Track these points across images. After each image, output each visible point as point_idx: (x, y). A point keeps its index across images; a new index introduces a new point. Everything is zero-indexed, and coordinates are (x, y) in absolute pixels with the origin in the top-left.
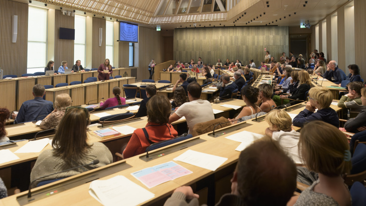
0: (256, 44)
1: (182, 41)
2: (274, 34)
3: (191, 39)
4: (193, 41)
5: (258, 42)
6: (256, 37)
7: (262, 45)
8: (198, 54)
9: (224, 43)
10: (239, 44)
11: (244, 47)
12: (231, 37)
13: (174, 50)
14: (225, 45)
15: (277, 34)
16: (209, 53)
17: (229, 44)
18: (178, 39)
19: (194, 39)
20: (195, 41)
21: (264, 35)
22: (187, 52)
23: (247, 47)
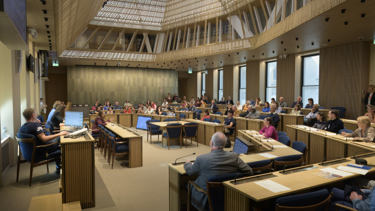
0: (155, 85)
1: (79, 80)
2: (168, 77)
3: (91, 78)
4: (93, 80)
5: (156, 84)
6: (155, 79)
7: (159, 86)
8: (99, 94)
9: (127, 84)
10: (141, 85)
11: (145, 88)
12: (134, 78)
13: (69, 90)
14: (129, 85)
15: (170, 77)
16: (112, 93)
17: (132, 84)
18: (74, 77)
19: (94, 78)
20: (95, 80)
21: (161, 77)
22: (86, 93)
23: (148, 88)
